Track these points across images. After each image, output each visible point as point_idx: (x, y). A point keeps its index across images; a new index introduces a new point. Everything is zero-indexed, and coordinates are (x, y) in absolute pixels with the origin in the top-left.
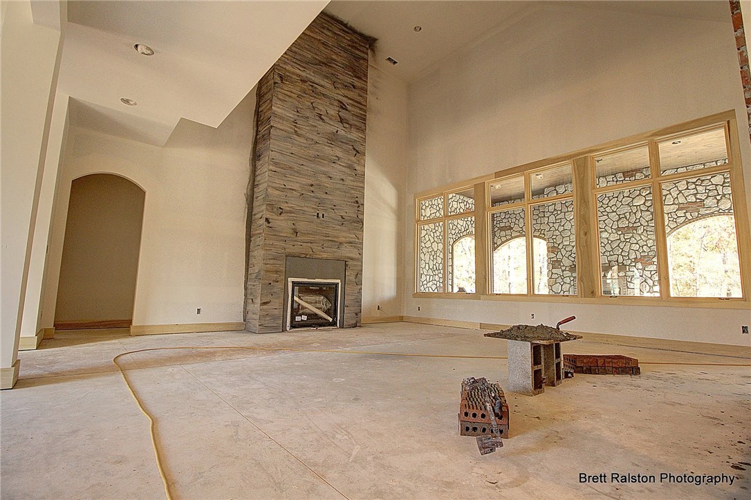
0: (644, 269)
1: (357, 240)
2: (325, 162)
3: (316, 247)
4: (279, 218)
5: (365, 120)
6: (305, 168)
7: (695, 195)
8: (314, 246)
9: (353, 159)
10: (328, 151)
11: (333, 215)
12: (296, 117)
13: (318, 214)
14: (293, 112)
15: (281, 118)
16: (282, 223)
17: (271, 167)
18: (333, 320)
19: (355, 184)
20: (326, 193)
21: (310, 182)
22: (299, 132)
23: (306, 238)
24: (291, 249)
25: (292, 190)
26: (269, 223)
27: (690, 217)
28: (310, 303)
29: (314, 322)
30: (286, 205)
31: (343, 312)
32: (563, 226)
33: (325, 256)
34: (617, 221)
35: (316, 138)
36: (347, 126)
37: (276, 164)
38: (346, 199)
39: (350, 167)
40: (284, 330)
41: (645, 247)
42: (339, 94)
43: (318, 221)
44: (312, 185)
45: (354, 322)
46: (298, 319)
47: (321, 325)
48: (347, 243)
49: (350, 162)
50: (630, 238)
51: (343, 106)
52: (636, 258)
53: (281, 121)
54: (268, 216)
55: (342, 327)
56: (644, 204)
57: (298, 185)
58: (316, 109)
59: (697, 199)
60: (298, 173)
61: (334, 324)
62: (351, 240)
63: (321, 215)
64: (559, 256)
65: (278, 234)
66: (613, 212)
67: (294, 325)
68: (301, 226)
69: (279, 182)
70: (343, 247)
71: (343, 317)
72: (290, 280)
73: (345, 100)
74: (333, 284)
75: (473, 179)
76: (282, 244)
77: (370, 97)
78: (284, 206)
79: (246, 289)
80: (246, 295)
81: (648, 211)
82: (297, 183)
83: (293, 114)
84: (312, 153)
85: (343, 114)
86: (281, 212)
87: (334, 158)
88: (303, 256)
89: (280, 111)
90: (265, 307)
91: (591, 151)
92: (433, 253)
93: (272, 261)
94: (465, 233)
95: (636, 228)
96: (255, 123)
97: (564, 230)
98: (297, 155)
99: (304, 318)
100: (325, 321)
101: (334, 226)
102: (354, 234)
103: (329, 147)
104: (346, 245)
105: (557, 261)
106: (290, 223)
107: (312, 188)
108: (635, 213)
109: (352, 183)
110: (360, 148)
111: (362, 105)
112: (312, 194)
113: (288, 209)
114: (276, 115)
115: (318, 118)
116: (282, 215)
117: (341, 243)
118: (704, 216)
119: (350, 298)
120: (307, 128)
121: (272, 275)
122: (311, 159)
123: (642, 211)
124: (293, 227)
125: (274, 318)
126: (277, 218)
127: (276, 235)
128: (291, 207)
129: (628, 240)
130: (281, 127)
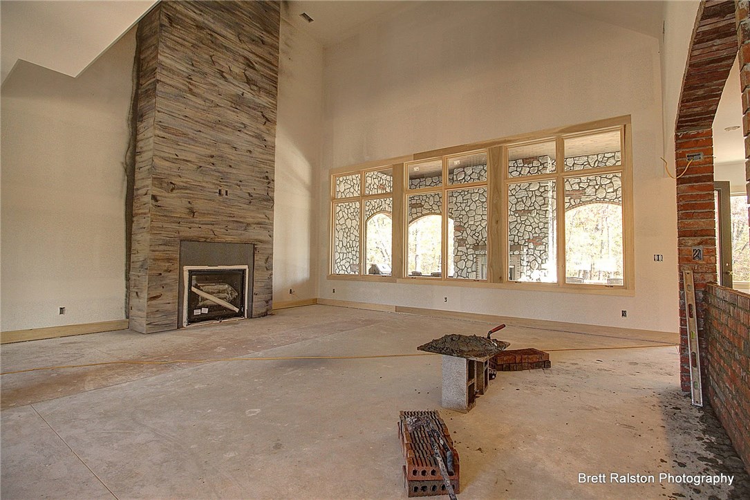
0: (535, 249)
1: (267, 221)
2: (228, 129)
3: (219, 230)
4: (170, 195)
5: (276, 83)
6: (203, 135)
7: (579, 183)
8: (217, 229)
9: (262, 127)
10: (231, 116)
11: (238, 192)
12: (192, 73)
13: (220, 190)
14: (186, 65)
15: (170, 70)
16: (174, 202)
17: (157, 132)
18: (240, 310)
19: (265, 157)
20: (230, 166)
21: (209, 152)
22: (195, 90)
23: (207, 219)
24: (186, 232)
25: (187, 161)
26: (157, 201)
27: (573, 204)
28: (212, 293)
29: (218, 314)
30: (179, 179)
31: (251, 300)
32: (469, 206)
33: (229, 239)
34: (515, 204)
35: (217, 100)
36: (255, 88)
37: (165, 128)
38: (253, 174)
39: (258, 137)
40: (180, 327)
41: (537, 229)
42: (245, 49)
43: (221, 198)
44: (212, 157)
45: (264, 310)
46: (197, 312)
47: (225, 317)
48: (256, 224)
49: (258, 131)
50: (525, 221)
51: (249, 65)
52: (529, 239)
53: (170, 75)
54: (155, 193)
55: (250, 317)
56: (538, 189)
57: (194, 155)
58: (216, 64)
59: (580, 187)
60: (193, 140)
61: (241, 314)
62: (260, 220)
63: (223, 192)
64: (465, 235)
65: (170, 214)
66: (513, 195)
67: (192, 320)
68: (199, 205)
69: (169, 151)
70: (251, 229)
71: (250, 307)
72: (186, 268)
73: (252, 57)
74: (239, 270)
75: (392, 159)
76: (175, 226)
77: (281, 56)
78: (176, 180)
79: (128, 279)
80: (128, 287)
81: (541, 196)
82: (193, 153)
83: (187, 68)
84: (212, 117)
85: (250, 73)
86: (173, 188)
87: (239, 125)
88: (203, 240)
89: (168, 61)
90: (154, 302)
91: (506, 142)
92: (347, 230)
93: (162, 248)
94: (378, 210)
95: (530, 212)
96: (135, 73)
97: (470, 210)
98: (193, 120)
99: (205, 311)
100: (231, 312)
101: (239, 204)
102: (264, 213)
103: (234, 111)
104: (255, 226)
105: (462, 239)
106: (185, 202)
107: (212, 160)
108: (530, 198)
109: (262, 156)
110: (269, 115)
111: (272, 65)
112: (213, 168)
113: (181, 184)
114: (164, 67)
115: (218, 75)
116: (175, 191)
117: (248, 225)
118: (584, 203)
119: (259, 284)
120: (204, 86)
121: (163, 264)
122: (210, 124)
123: (536, 196)
124: (189, 206)
125: (167, 314)
126: (167, 195)
127: (166, 216)
128: (186, 182)
129: (523, 222)
130: (170, 83)
